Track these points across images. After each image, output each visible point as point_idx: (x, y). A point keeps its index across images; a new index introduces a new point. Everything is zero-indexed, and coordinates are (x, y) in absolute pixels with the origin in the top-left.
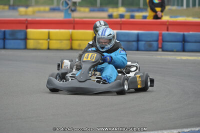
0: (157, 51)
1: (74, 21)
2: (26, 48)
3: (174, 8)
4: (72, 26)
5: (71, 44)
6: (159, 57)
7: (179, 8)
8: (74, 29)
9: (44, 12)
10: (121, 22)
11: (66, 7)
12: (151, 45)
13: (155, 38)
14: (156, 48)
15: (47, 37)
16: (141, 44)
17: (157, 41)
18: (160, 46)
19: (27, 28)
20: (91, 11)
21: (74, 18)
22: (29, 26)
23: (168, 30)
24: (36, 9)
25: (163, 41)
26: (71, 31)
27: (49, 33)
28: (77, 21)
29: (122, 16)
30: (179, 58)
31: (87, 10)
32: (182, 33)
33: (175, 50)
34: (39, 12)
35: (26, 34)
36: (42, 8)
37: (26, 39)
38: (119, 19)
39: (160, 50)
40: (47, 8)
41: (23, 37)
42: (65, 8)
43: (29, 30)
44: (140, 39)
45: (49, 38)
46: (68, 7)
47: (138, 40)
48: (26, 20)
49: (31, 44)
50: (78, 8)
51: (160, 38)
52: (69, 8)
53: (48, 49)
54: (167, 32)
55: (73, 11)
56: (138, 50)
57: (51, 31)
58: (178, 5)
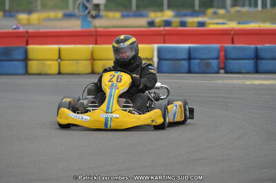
0: (218, 73)
1: (96, 31)
2: (26, 73)
3: (245, 9)
4: (93, 39)
5: (92, 65)
6: (220, 82)
7: (252, 9)
8: (96, 44)
9: (56, 19)
10: (164, 33)
11: (84, 11)
12: (208, 65)
13: (214, 55)
14: (216, 69)
15: (57, 57)
16: (195, 62)
17: (217, 58)
18: (222, 66)
19: (27, 44)
20: (123, 16)
21: (96, 27)
22: (30, 40)
23: (233, 43)
24: (44, 15)
25: (226, 58)
26: (91, 46)
27: (59, 50)
28: (100, 32)
29: (168, 23)
30: (249, 82)
31: (118, 15)
32: (253, 46)
33: (244, 72)
34: (48, 19)
35: (26, 52)
36: (52, 14)
37: (26, 59)
38: (162, 28)
39: (222, 71)
40: (60, 14)
41: (21, 57)
42: (82, 14)
43: (30, 47)
44: (192, 56)
45: (60, 58)
46: (87, 11)
47: (190, 58)
48: (27, 32)
49: (34, 66)
50: (103, 13)
51: (222, 53)
52: (89, 13)
53: (59, 73)
54: (231, 45)
55: (94, 17)
56: (190, 72)
57: (63, 46)
58: (250, 6)
